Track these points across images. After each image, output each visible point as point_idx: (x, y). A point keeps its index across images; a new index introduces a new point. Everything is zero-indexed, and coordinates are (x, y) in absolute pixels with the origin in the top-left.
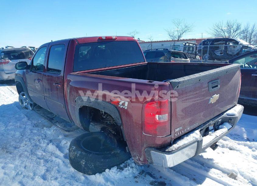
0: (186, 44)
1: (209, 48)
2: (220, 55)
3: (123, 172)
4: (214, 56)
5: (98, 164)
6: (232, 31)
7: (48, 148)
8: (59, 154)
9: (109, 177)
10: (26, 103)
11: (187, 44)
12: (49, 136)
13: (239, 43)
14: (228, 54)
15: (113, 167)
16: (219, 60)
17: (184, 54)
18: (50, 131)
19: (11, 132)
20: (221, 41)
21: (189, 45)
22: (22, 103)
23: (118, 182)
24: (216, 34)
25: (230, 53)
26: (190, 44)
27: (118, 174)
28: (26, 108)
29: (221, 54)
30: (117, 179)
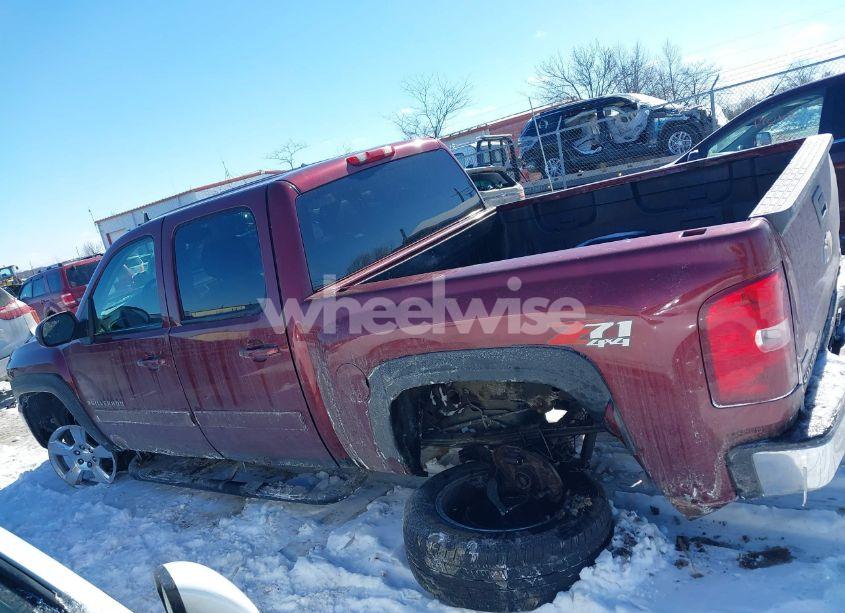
0: (479, 143)
1: (559, 138)
2: (592, 152)
3: (637, 559)
4: (574, 160)
5: (553, 560)
6: (593, 76)
7: (298, 580)
8: (359, 585)
9: (604, 594)
10: (81, 462)
11: (485, 144)
12: (261, 541)
13: (638, 105)
14: (615, 145)
15: (596, 554)
16: (591, 169)
17: (501, 173)
18: (251, 525)
19: (110, 574)
20: (582, 111)
21: (490, 145)
22: (66, 469)
23: (643, 595)
24: (550, 95)
25: (620, 140)
26: (493, 143)
27: (626, 573)
28: (86, 480)
29: (594, 148)
30: (634, 587)
